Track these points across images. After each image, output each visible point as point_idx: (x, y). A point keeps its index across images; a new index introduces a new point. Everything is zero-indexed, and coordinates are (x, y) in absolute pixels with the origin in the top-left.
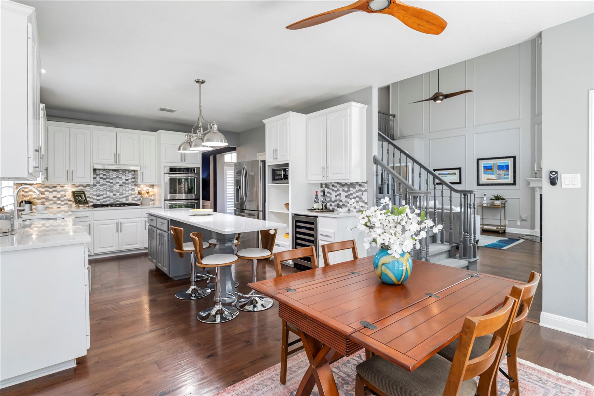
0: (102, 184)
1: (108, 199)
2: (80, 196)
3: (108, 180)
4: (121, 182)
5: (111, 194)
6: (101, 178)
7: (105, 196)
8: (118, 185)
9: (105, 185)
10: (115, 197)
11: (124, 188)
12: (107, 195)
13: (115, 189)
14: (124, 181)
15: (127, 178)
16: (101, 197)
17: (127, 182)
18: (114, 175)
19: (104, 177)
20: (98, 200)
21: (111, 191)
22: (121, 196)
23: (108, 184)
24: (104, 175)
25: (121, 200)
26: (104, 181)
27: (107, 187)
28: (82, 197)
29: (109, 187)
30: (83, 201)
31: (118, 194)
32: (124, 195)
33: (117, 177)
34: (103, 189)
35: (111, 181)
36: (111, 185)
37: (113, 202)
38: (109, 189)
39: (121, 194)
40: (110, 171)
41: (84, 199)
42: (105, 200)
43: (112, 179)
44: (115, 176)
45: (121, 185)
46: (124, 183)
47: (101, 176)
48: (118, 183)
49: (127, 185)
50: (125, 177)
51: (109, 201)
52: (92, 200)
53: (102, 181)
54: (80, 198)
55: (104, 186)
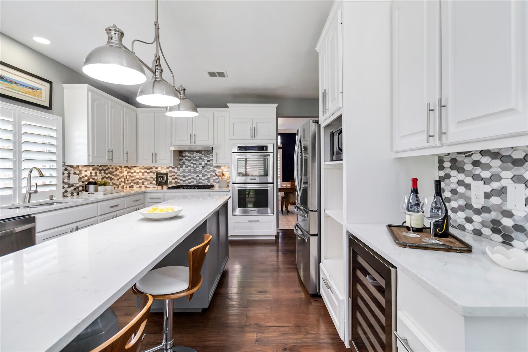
0: (187, 165)
1: (192, 180)
2: (163, 177)
3: (192, 161)
4: (203, 164)
5: (195, 176)
6: (186, 160)
7: (189, 177)
8: (200, 166)
9: (190, 166)
10: (198, 178)
11: (206, 169)
12: (192, 176)
13: (199, 171)
14: (207, 162)
15: (209, 159)
16: (187, 178)
17: (208, 163)
18: (197, 156)
19: (189, 159)
20: (184, 181)
21: (195, 172)
22: (203, 178)
23: (192, 165)
24: (189, 157)
25: (203, 182)
26: (189, 162)
27: (192, 169)
28: (164, 178)
29: (193, 169)
30: (164, 182)
31: (201, 175)
32: (206, 177)
33: (200, 158)
34: (188, 171)
35: (195, 162)
36: (195, 166)
37: (196, 184)
38: (193, 171)
39: (203, 176)
40: (194, 153)
41: (165, 180)
42: (189, 181)
43: (196, 160)
44: (198, 158)
45: (203, 167)
46: (206, 164)
47: (187, 158)
48: (200, 164)
49: (209, 167)
50: (207, 158)
51: (193, 182)
52: (179, 181)
53: (187, 163)
54: (162, 179)
55: (189, 168)
